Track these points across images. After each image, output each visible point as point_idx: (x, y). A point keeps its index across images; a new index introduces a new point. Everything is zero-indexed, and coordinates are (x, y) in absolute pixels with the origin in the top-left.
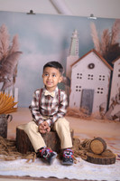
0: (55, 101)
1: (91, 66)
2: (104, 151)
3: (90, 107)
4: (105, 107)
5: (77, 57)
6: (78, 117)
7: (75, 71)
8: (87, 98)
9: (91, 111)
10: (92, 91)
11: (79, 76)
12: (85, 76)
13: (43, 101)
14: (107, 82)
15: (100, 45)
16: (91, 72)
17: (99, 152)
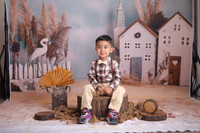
0: (108, 68)
1: (138, 35)
2: (156, 110)
3: (139, 74)
4: (153, 72)
5: (124, 28)
6: (129, 84)
7: (122, 42)
8: (136, 65)
9: (140, 78)
10: (140, 59)
11: (127, 46)
12: (132, 45)
13: (98, 69)
14: (153, 49)
15: (145, 14)
16: (138, 41)
17: (151, 111)
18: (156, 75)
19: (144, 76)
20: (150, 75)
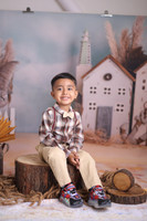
1: (108, 77)
2: (131, 186)
3: (108, 129)
4: (126, 128)
5: (89, 66)
6: (94, 142)
7: (87, 84)
8: (104, 117)
9: (109, 134)
10: (110, 109)
11: (93, 91)
12: (100, 90)
14: (128, 97)
15: (119, 49)
16: (108, 84)
18: (130, 131)
19: (115, 132)
20: (122, 131)
